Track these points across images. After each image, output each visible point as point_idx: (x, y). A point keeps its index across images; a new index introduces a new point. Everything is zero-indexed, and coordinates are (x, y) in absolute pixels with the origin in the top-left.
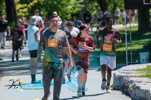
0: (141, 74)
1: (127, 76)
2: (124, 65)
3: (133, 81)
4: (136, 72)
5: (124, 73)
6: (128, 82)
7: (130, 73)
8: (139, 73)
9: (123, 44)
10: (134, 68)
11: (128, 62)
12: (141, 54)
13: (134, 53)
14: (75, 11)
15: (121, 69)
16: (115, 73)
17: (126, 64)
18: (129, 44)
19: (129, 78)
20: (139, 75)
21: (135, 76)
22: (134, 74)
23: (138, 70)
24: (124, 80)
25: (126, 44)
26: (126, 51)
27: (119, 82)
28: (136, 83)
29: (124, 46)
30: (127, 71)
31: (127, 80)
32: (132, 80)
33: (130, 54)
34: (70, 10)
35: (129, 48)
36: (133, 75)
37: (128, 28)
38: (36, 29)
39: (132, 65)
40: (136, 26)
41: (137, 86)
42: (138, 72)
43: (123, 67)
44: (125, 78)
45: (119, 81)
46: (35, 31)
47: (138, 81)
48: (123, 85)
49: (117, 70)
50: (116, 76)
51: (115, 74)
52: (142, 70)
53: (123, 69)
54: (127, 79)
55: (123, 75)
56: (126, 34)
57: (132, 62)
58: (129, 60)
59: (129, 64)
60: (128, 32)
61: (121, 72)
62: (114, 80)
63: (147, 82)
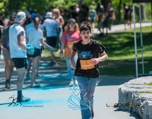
1: (136, 92)
2: (133, 77)
3: (144, 99)
4: (149, 86)
5: (133, 88)
6: (138, 100)
7: (141, 88)
9: (132, 50)
10: (146, 81)
11: (139, 73)
13: (146, 62)
15: (128, 83)
16: (121, 88)
17: (136, 76)
18: (140, 50)
19: (139, 94)
22: (146, 89)
23: (151, 84)
24: (133, 97)
25: (136, 50)
26: (135, 59)
27: (126, 100)
29: (134, 53)
30: (136, 85)
31: (136, 98)
32: (143, 96)
33: (141, 63)
35: (140, 56)
36: (145, 91)
37: (138, 29)
38: (19, 30)
41: (149, 105)
43: (131, 80)
44: (134, 94)
45: (127, 98)
46: (19, 33)
47: (151, 98)
49: (124, 83)
50: (121, 93)
51: (120, 90)
53: (132, 83)
54: (136, 96)
55: (131, 90)
56: (135, 36)
57: (144, 74)
58: (140, 72)
59: (139, 76)
60: (138, 34)
61: (129, 87)
62: (120, 97)
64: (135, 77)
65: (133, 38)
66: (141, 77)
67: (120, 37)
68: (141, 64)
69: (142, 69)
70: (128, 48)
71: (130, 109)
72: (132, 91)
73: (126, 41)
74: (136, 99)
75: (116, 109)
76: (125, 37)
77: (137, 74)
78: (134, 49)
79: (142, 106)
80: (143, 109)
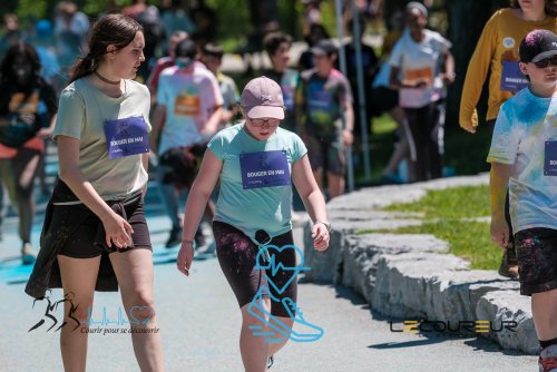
0: (404, 223)
1: (351, 232)
3: (375, 249)
4: (386, 214)
5: (343, 218)
6: (358, 254)
7: (363, 220)
8: (396, 218)
10: (378, 201)
11: (355, 178)
15: (328, 206)
19: (360, 236)
20: (395, 224)
21: (384, 231)
22: (379, 222)
23: (392, 208)
24: (343, 244)
28: (388, 257)
30: (351, 212)
31: (353, 246)
32: (371, 243)
36: (376, 228)
39: (370, 189)
41: (390, 266)
42: (393, 214)
44: (348, 237)
47: (394, 246)
48: (341, 265)
52: (407, 207)
53: (339, 206)
54: (352, 242)
55: (339, 226)
61: (331, 216)
62: (307, 246)
63: (427, 249)
66: (364, 190)
71: (335, 279)
72: (340, 230)
74: (352, 251)
77: (352, 181)
79: (371, 270)
80: (372, 278)
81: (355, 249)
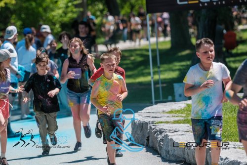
0: (176, 119)
1: (153, 122)
2: (148, 104)
3: (163, 130)
4: (168, 115)
5: (149, 117)
6: (155, 132)
7: (158, 117)
8: (173, 116)
9: (147, 71)
10: (165, 109)
11: (155, 99)
12: (176, 85)
13: (165, 85)
14: (66, 19)
15: (143, 111)
18: (156, 69)
19: (156, 125)
20: (172, 119)
21: (167, 122)
22: (165, 118)
23: (171, 112)
24: (149, 128)
25: (151, 70)
26: (151, 81)
27: (141, 132)
28: (168, 134)
29: (149, 74)
30: (153, 114)
31: (153, 129)
32: (161, 128)
33: (158, 86)
34: (59, 16)
35: (157, 77)
36: (164, 121)
37: (154, 44)
39: (161, 104)
40: (168, 41)
41: (170, 138)
42: (171, 115)
43: (146, 108)
44: (151, 125)
45: (142, 130)
47: (171, 129)
48: (148, 137)
49: (137, 112)
50: (135, 123)
52: (178, 111)
53: (148, 111)
54: (153, 127)
55: (147, 120)
56: (150, 54)
57: (161, 99)
58: (157, 97)
59: (156, 103)
60: (153, 51)
61: (144, 116)
62: (133, 129)
63: (186, 130)
64: (151, 104)
65: (148, 56)
66: (159, 104)
67: (132, 56)
68: (159, 88)
69: (159, 94)
70: (142, 67)
71: (145, 143)
72: (148, 122)
73: (139, 59)
75: (128, 143)
76: (137, 55)
77: (153, 100)
78: (149, 68)
79: (161, 139)
80: (162, 143)
81: (154, 130)
